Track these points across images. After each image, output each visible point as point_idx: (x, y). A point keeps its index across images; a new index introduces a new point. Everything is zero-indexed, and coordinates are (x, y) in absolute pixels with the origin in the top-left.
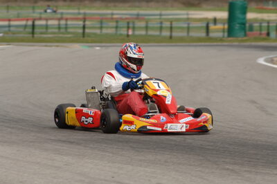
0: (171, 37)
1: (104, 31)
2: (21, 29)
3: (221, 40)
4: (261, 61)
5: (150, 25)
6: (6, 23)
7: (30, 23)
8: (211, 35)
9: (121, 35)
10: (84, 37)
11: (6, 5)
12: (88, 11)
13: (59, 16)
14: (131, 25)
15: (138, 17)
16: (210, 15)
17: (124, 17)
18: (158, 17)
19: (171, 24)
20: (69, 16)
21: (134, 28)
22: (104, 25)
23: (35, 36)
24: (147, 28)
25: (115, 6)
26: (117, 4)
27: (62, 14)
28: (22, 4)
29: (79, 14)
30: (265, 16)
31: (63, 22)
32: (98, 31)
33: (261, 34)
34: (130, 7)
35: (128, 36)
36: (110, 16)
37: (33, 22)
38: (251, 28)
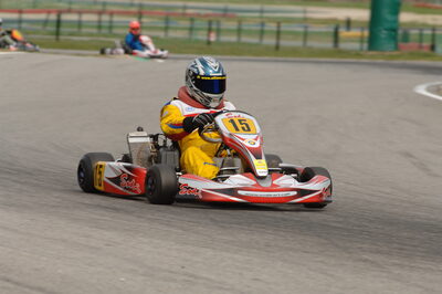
0: (277, 47)
2: (39, 27)
3: (357, 54)
4: (422, 90)
5: (244, 27)
6: (15, 16)
7: (53, 17)
8: (342, 46)
9: (198, 41)
12: (146, 2)
13: (99, 8)
14: (214, 27)
15: (226, 14)
16: (341, 14)
17: (203, 12)
18: (257, 15)
19: (279, 26)
20: (115, 9)
21: (218, 32)
22: (171, 25)
23: (62, 38)
24: (239, 31)
27: (104, 4)
29: (132, 5)
30: (429, 19)
31: (105, 18)
32: (162, 34)
33: (421, 47)
35: (209, 43)
36: (180, 11)
37: (59, 16)
38: (406, 37)
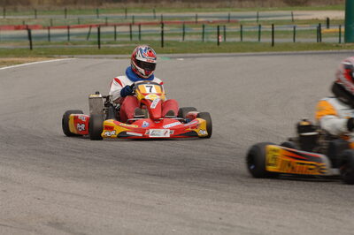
0: (273, 44)
1: (187, 38)
2: (84, 39)
3: (337, 46)
5: (244, 30)
6: (65, 31)
7: (95, 30)
8: (324, 40)
9: (209, 42)
10: (162, 46)
11: (63, 8)
12: (166, 14)
13: (131, 21)
14: (221, 31)
15: (229, 20)
16: (321, 15)
17: (211, 20)
18: (255, 19)
19: (273, 28)
20: (141, 21)
21: (225, 34)
22: (187, 31)
23: (101, 46)
24: (241, 33)
25: (200, 7)
26: (202, 4)
27: (133, 17)
28: (83, 7)
29: (155, 17)
31: (135, 29)
32: (180, 39)
34: (218, 7)
35: (218, 43)
36: (194, 20)
37: (99, 29)
